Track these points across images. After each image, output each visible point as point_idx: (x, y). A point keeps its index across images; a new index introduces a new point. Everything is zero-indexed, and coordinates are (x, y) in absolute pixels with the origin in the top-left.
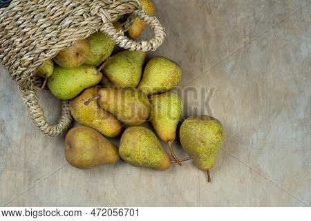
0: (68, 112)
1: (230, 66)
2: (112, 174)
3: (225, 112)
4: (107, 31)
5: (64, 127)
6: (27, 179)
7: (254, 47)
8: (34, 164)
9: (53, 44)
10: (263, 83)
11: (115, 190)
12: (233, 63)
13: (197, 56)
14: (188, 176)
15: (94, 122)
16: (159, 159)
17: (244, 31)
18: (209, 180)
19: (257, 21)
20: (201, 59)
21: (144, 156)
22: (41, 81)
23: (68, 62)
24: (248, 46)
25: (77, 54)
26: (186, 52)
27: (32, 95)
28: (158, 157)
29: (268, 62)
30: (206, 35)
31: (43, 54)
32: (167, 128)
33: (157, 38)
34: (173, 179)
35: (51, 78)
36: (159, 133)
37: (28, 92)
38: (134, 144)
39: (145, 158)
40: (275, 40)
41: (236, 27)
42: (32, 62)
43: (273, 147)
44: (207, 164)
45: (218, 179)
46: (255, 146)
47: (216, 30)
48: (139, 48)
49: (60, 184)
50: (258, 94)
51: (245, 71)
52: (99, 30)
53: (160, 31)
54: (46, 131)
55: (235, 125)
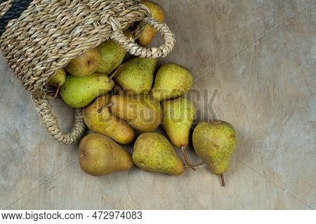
0: (81, 120)
1: (240, 71)
2: (127, 181)
3: (237, 117)
4: (117, 39)
5: (77, 135)
6: (43, 186)
7: (264, 51)
8: (49, 172)
9: (65, 53)
10: (274, 87)
11: (129, 196)
12: (244, 68)
13: (208, 62)
14: (202, 180)
15: (107, 129)
16: (172, 165)
17: (255, 36)
18: (223, 184)
19: (267, 25)
20: (212, 65)
21: (157, 161)
22: (54, 90)
23: (80, 70)
24: (258, 51)
25: (89, 63)
26: (197, 58)
27: (44, 104)
28: (172, 162)
29: (279, 66)
30: (217, 41)
31: (55, 63)
32: (179, 133)
33: (168, 44)
34: (188, 184)
35: (64, 87)
36: (172, 139)
37: (41, 101)
38: (147, 150)
39: (159, 164)
40: (285, 44)
41: (245, 31)
42: (44, 71)
43: (286, 149)
44: (221, 168)
45: (232, 183)
46: (268, 149)
47: (226, 36)
48: (150, 54)
49: (75, 191)
50: (269, 97)
51: (256, 75)
52: (110, 38)
53: (170, 38)
54: (60, 140)
55: (247, 129)
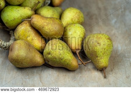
0: (14, 39)
2: (40, 75)
12: (116, 20)
13: (93, 17)
15: (29, 39)
18: (105, 77)
21: (59, 52)
24: (124, 13)
34: (81, 77)
47: (104, 7)
51: (123, 23)
55: (120, 48)
